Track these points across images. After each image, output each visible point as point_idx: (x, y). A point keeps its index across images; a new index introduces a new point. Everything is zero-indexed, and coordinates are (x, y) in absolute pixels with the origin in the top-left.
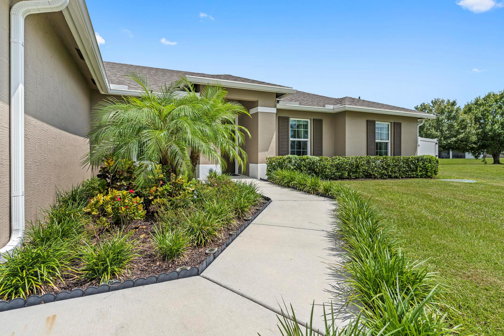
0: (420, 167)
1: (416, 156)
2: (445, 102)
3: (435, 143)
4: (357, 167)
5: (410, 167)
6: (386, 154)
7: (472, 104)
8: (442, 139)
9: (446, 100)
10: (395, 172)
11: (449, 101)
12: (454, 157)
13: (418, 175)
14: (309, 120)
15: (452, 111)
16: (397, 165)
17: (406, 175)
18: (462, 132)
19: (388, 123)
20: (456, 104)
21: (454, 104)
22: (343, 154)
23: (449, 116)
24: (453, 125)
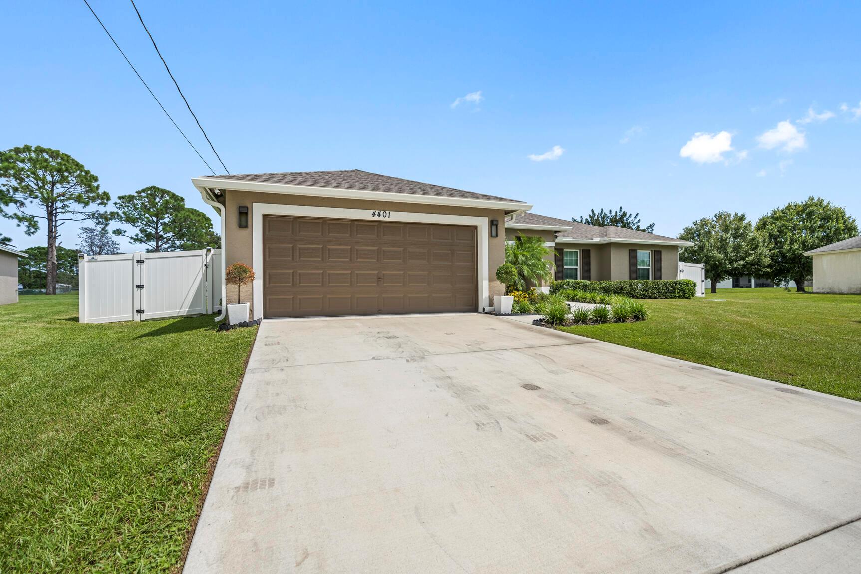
0: (678, 289)
1: (676, 280)
2: (732, 216)
3: (700, 268)
4: (622, 289)
5: (669, 290)
6: (648, 278)
7: (768, 218)
8: (727, 262)
9: (733, 214)
10: (654, 294)
11: (736, 214)
12: (757, 285)
13: (676, 296)
14: (579, 251)
15: (739, 228)
16: (656, 288)
17: (665, 296)
18: (752, 254)
19: (649, 251)
20: (745, 219)
21: (742, 218)
22: (609, 278)
23: (736, 233)
24: (740, 245)
